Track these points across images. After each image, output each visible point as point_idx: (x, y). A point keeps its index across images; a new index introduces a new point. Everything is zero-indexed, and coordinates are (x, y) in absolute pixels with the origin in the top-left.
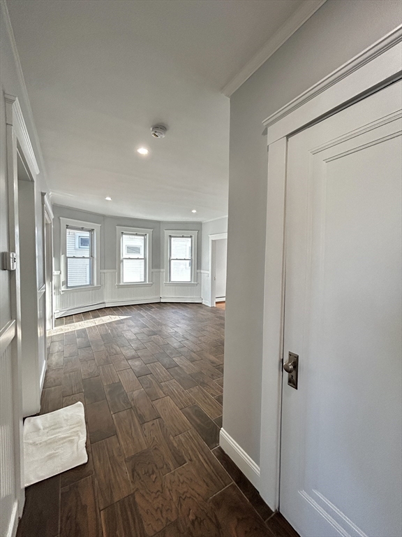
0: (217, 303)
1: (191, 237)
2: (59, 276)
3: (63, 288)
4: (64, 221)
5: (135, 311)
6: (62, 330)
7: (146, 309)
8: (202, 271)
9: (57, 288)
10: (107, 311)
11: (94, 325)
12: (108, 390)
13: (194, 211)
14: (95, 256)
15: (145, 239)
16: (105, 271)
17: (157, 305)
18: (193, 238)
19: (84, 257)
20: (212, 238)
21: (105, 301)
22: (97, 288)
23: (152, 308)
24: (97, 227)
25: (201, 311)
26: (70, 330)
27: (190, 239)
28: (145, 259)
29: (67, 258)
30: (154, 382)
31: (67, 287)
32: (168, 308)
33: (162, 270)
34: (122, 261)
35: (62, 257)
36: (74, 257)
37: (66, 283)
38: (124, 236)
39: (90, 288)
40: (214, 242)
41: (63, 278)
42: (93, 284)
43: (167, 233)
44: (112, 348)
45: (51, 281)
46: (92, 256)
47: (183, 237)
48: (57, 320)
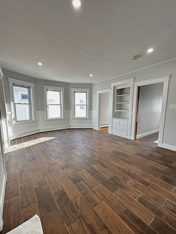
0: (101, 128)
1: (86, 92)
2: (11, 115)
3: (14, 122)
4: (11, 80)
5: (58, 134)
6: (15, 148)
7: (63, 133)
8: (92, 111)
9: (10, 122)
10: (41, 135)
11: (35, 144)
12: (56, 198)
13: (91, 75)
14: (32, 103)
15: (60, 94)
16: (39, 112)
17: (69, 130)
18: (87, 93)
19: (25, 104)
20: (99, 92)
21: (40, 129)
22: (35, 122)
23: (67, 132)
24: (32, 85)
25: (94, 133)
26: (21, 148)
27: (85, 94)
28: (61, 105)
29: (15, 104)
30: (87, 187)
31: (17, 121)
32: (75, 132)
33: (70, 111)
34: (48, 106)
35: (12, 103)
36: (19, 104)
37: (15, 119)
38: (48, 91)
39: (30, 121)
40: (100, 94)
41: (13, 116)
42: (32, 120)
43: (73, 90)
44: (50, 160)
45: (6, 117)
46: (30, 103)
47: (82, 92)
48: (12, 141)
